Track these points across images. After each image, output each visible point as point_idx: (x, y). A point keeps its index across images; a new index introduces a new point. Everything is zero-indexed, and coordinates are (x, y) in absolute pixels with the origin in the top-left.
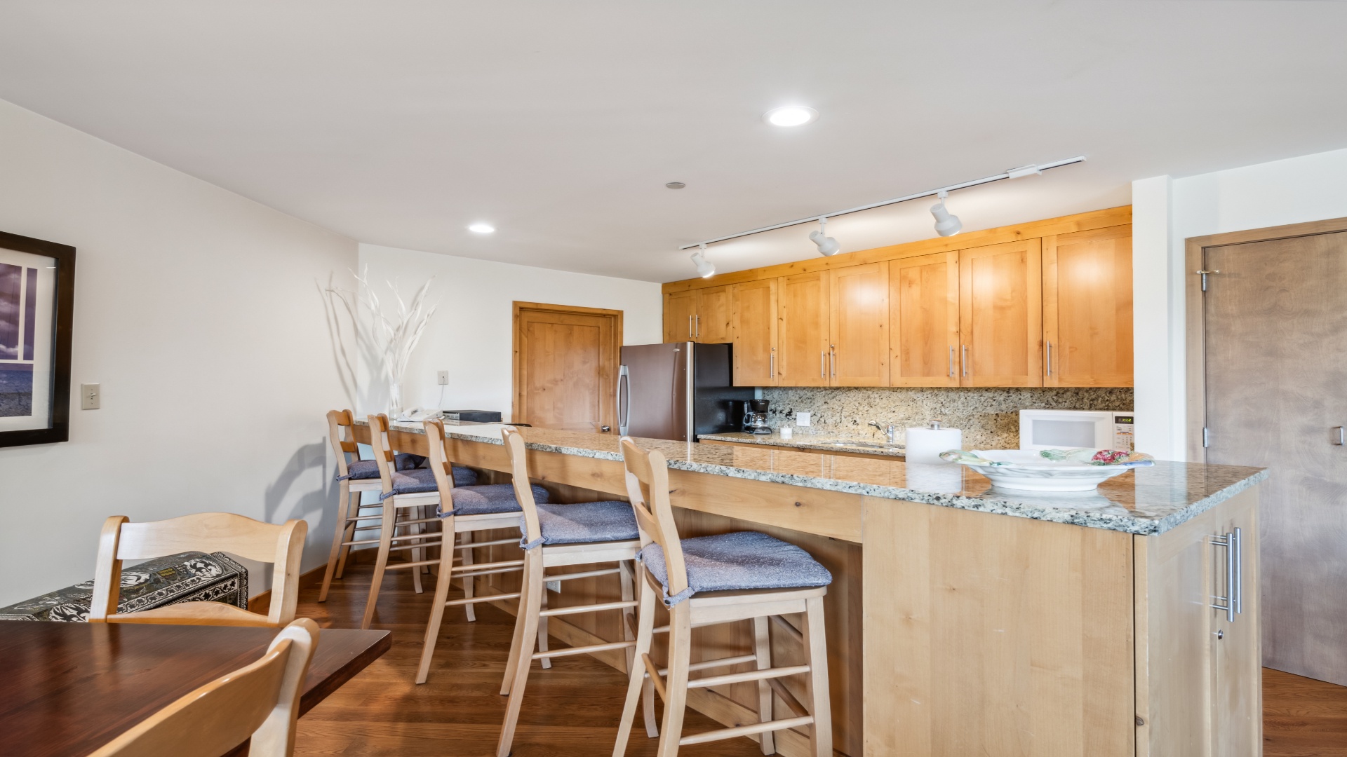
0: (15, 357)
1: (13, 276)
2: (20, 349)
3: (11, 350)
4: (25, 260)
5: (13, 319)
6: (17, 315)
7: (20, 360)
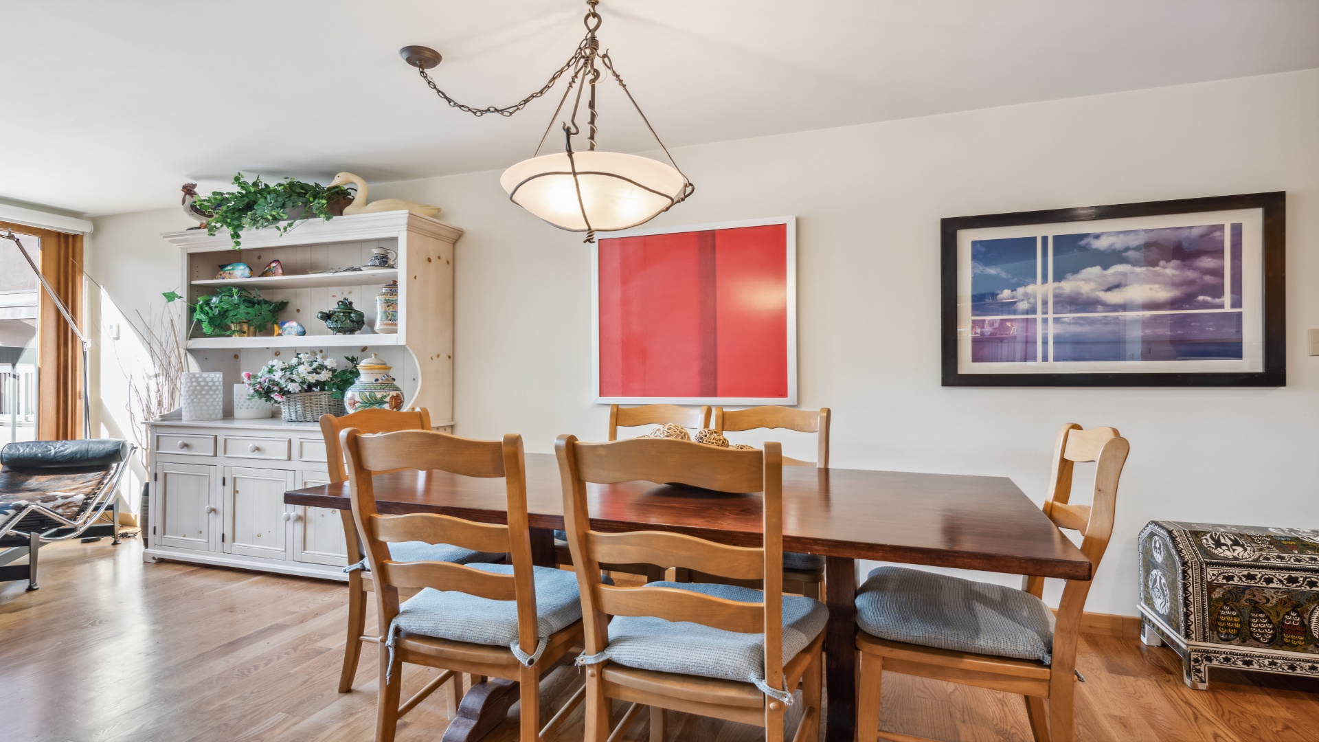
0: (1222, 306)
1: (1217, 234)
2: (1227, 298)
3: (1218, 301)
4: (1226, 218)
5: (1219, 273)
6: (1222, 268)
7: (1228, 309)
